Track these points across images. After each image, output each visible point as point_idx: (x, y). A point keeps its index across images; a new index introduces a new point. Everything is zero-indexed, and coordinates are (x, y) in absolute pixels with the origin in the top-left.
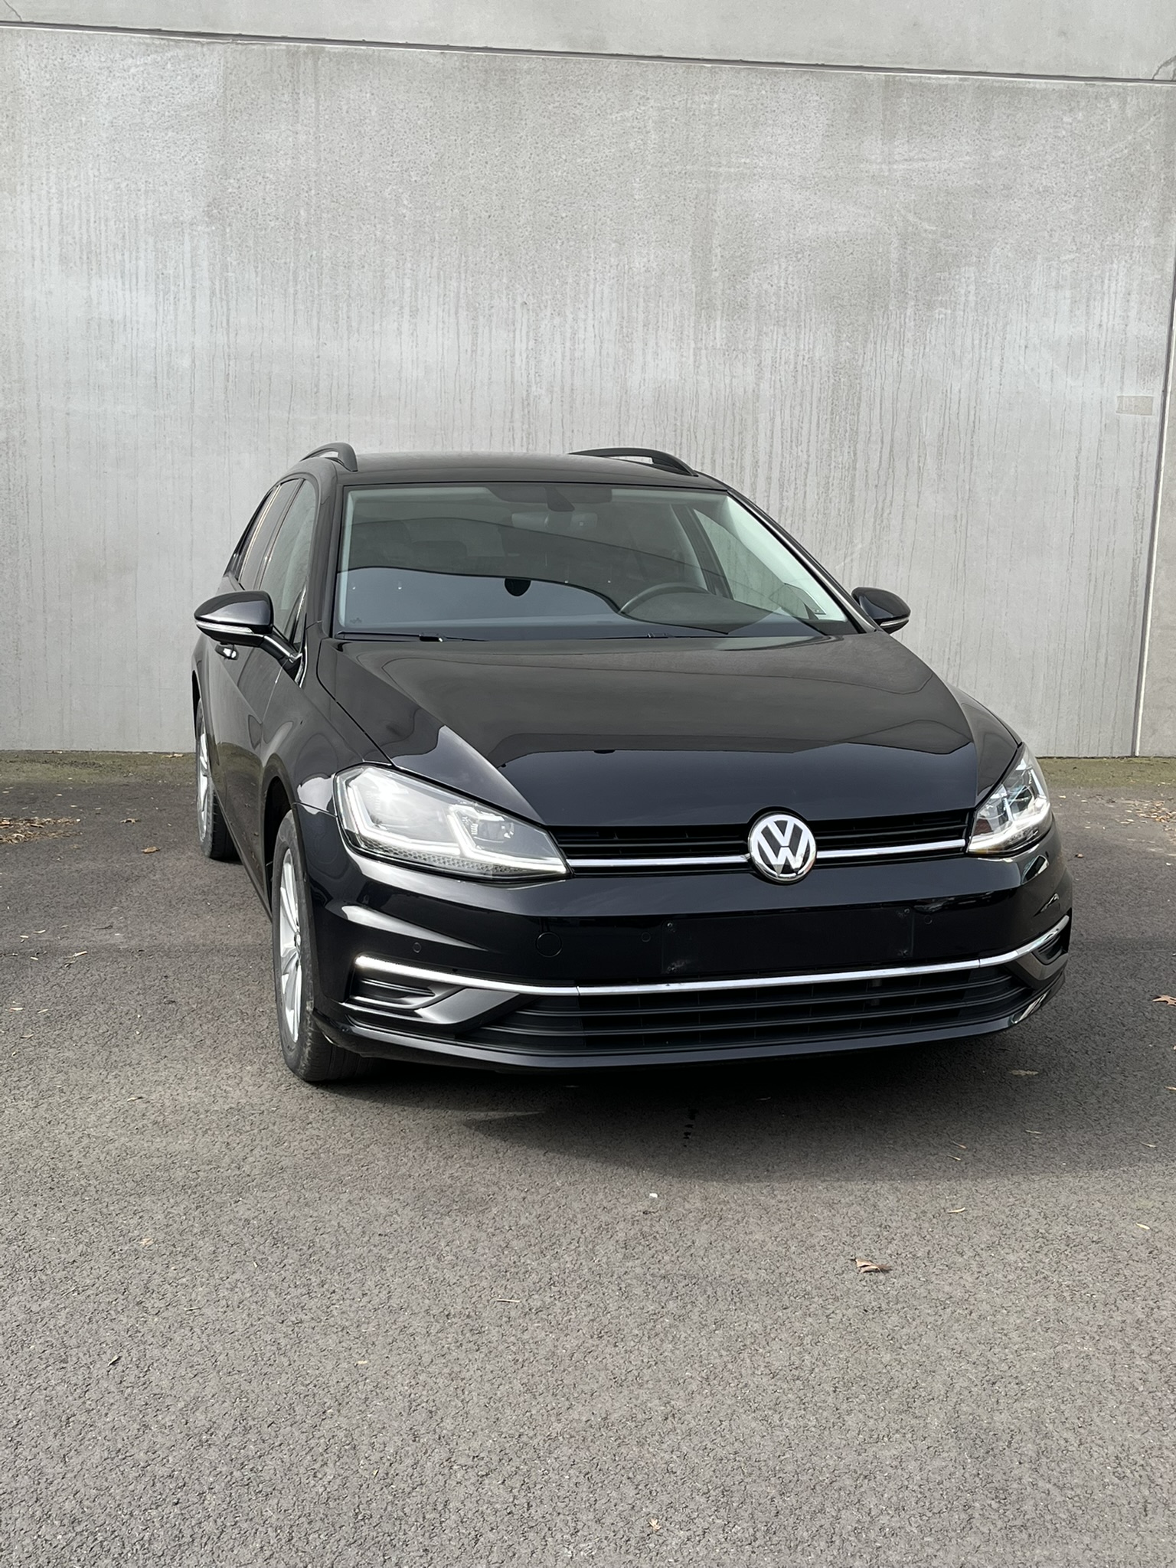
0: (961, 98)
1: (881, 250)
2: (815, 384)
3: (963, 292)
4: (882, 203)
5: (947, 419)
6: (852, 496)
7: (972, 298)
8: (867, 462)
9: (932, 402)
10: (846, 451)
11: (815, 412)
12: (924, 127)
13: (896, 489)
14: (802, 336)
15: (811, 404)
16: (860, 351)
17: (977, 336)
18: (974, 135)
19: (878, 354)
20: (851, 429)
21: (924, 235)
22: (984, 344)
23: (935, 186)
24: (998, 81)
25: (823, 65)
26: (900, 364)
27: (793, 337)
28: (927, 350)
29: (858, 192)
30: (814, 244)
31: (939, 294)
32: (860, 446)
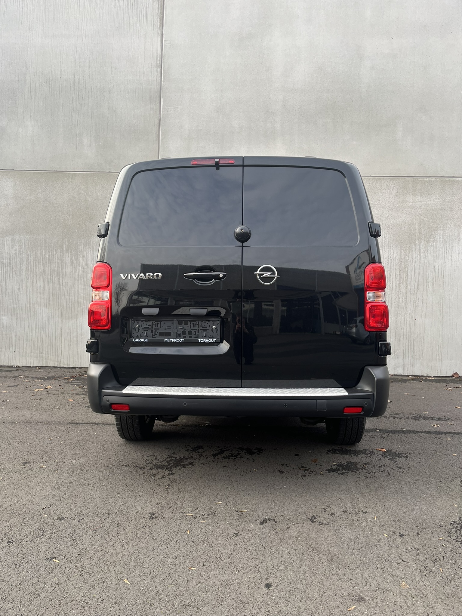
0: (436, 184)
1: (413, 226)
2: (394, 264)
3: (438, 238)
4: (413, 213)
5: (435, 275)
6: (406, 297)
7: (441, 240)
8: (411, 287)
9: (430, 270)
10: (404, 283)
11: (394, 272)
12: (425, 192)
13: (420, 295)
14: (390, 251)
15: (393, 270)
16: (407, 255)
17: (443, 250)
18: (440, 194)
19: (413, 256)
20: (406, 277)
21: (426, 222)
22: (445, 253)
23: (429, 208)
24: (447, 179)
25: (394, 176)
26: (420, 259)
27: (387, 251)
28: (428, 254)
29: (406, 211)
30: (393, 225)
31: (431, 239)
32: (408, 282)
